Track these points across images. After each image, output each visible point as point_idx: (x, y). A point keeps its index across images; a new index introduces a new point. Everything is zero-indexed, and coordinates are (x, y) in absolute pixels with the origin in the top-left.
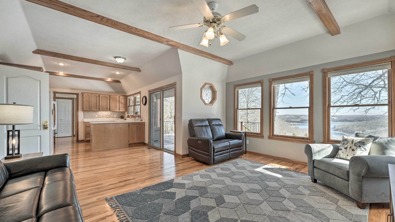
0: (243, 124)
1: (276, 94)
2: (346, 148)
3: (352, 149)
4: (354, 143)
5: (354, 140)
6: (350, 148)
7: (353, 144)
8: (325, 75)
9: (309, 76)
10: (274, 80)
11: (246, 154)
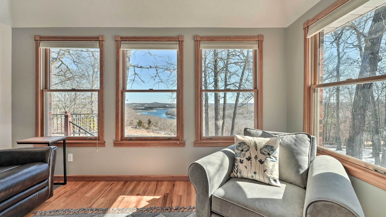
0: (70, 119)
1: (127, 60)
2: (249, 159)
3: (258, 159)
4: (259, 148)
5: (257, 143)
6: (256, 157)
7: (259, 150)
8: (197, 45)
9: (178, 42)
10: (125, 39)
11: (65, 186)
